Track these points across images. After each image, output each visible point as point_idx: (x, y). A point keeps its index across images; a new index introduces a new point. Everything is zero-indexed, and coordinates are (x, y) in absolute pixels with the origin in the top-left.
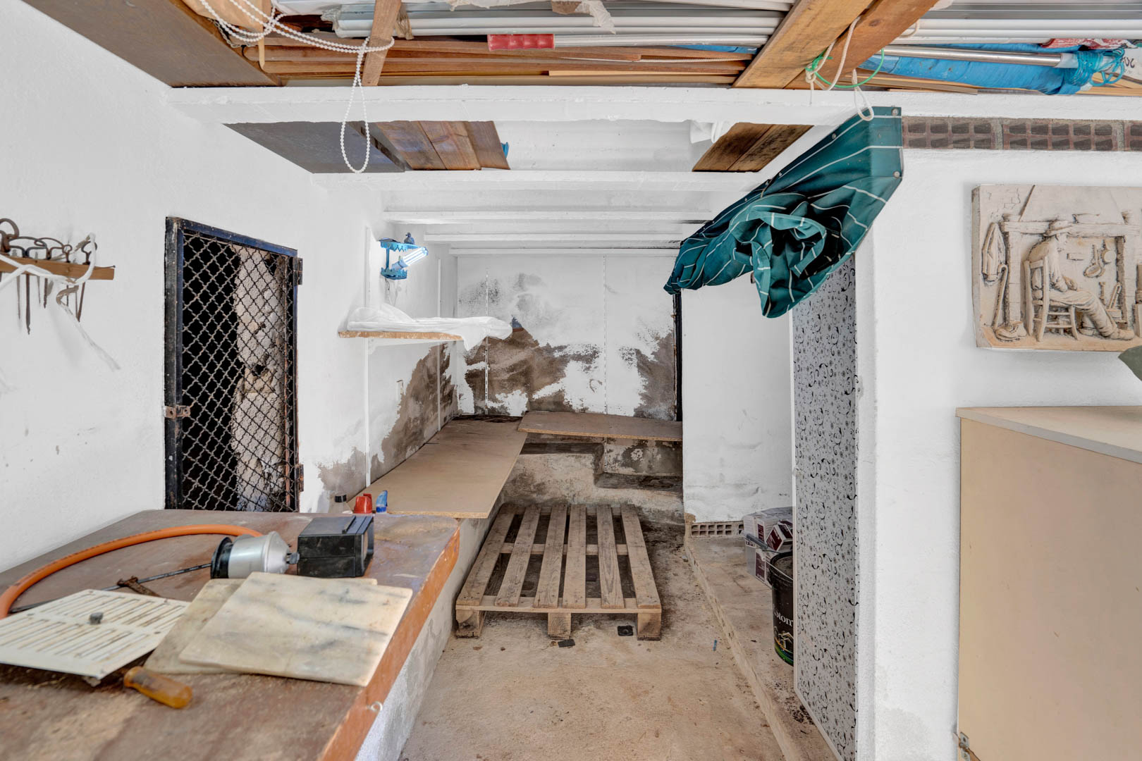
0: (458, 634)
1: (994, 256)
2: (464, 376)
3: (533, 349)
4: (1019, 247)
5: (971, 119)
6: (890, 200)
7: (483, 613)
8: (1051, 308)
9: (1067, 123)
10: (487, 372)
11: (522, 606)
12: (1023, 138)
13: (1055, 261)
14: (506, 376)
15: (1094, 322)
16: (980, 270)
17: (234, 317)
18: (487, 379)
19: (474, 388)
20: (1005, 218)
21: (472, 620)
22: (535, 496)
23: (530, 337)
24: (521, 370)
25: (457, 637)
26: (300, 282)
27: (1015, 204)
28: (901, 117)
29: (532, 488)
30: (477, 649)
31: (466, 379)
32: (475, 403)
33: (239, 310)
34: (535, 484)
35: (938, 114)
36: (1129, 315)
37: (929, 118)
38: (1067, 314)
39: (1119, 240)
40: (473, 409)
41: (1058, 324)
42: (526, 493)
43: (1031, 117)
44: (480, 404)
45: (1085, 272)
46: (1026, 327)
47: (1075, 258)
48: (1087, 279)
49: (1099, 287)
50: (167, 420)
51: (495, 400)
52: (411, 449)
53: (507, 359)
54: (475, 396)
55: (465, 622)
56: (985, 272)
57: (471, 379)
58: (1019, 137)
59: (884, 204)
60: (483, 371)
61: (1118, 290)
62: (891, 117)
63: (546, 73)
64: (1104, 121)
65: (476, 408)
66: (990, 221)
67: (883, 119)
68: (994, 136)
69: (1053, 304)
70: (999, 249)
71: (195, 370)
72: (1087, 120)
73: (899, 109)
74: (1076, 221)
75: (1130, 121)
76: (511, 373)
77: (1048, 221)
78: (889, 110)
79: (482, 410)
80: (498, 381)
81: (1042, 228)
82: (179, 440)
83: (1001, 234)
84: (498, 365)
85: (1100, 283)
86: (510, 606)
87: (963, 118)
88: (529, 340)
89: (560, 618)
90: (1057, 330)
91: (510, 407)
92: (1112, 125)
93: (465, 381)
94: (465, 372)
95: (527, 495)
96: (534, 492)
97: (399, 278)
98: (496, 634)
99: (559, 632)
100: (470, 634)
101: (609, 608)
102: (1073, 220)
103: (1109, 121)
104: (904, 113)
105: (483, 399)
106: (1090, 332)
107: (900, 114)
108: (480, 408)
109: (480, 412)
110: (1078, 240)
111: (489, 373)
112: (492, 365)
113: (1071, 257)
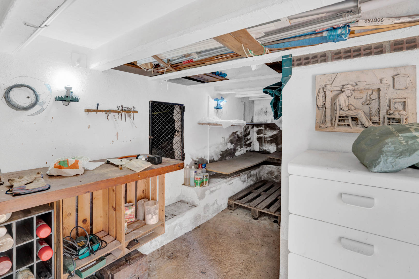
0: (229, 208)
1: (320, 99)
2: (256, 139)
3: (278, 131)
4: (330, 96)
5: (318, 53)
6: (286, 84)
7: (234, 204)
8: (340, 117)
9: (360, 47)
10: (263, 138)
11: (245, 205)
12: (340, 56)
13: (342, 100)
14: (269, 139)
15: (361, 122)
16: (316, 104)
17: (173, 119)
18: (263, 140)
19: (259, 142)
20: (325, 86)
21: (232, 205)
22: (274, 179)
23: (277, 126)
24: (274, 138)
25: (228, 209)
26: (184, 111)
27: (330, 81)
28: (292, 57)
29: (274, 177)
30: (231, 213)
31: (257, 139)
32: (260, 147)
33: (175, 118)
34: (275, 176)
35: (305, 54)
36: (381, 120)
37: (302, 56)
38: (347, 119)
39: (379, 90)
40: (259, 149)
41: (345, 123)
42: (272, 178)
43: (343, 47)
44: (261, 148)
45: (362, 103)
46: (332, 124)
47: (357, 98)
48: (363, 106)
49: (369, 108)
50: (150, 138)
51: (265, 147)
52: (229, 157)
53: (270, 134)
54: (259, 145)
55: (230, 205)
56: (317, 105)
57: (258, 140)
58: (338, 56)
59: (285, 85)
60: (262, 137)
61: (378, 110)
62: (289, 58)
63: (205, 63)
64: (379, 43)
65: (260, 149)
66: (320, 87)
67: (286, 59)
68: (327, 57)
69: (340, 115)
70: (322, 97)
71: (155, 129)
72: (370, 44)
73: (291, 55)
74: (357, 85)
75: (393, 40)
76: (271, 139)
77: (342, 86)
78: (288, 56)
79: (262, 150)
80: (267, 141)
81: (339, 88)
82: (151, 142)
83: (323, 92)
84: (267, 135)
85: (369, 107)
86: (241, 204)
87: (315, 53)
88: (277, 128)
89: (255, 211)
90: (345, 125)
91: (271, 150)
92: (383, 43)
93: (256, 140)
94: (257, 137)
95: (272, 179)
96: (274, 178)
97: (221, 109)
98: (239, 211)
99: (254, 215)
100: (231, 209)
101: (269, 212)
102: (355, 84)
103: (381, 42)
104: (293, 56)
105: (262, 146)
106: (360, 126)
107: (292, 56)
108: (261, 149)
109: (261, 150)
110: (360, 91)
111: (264, 138)
112: (265, 135)
113: (355, 98)
